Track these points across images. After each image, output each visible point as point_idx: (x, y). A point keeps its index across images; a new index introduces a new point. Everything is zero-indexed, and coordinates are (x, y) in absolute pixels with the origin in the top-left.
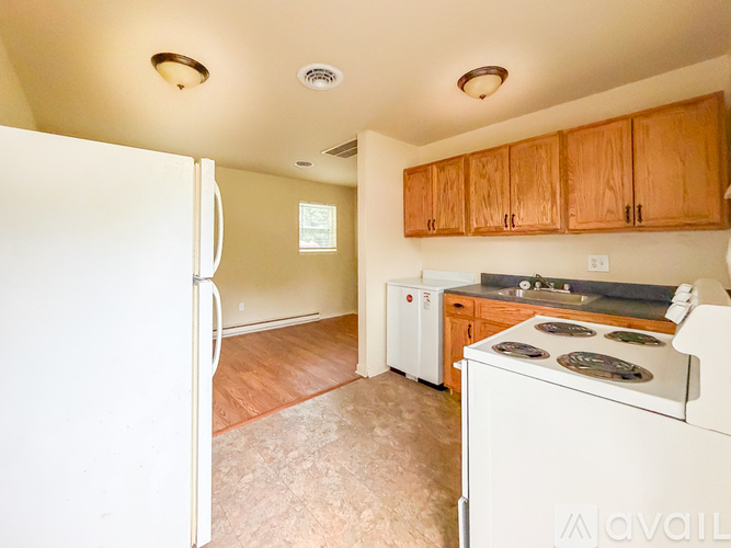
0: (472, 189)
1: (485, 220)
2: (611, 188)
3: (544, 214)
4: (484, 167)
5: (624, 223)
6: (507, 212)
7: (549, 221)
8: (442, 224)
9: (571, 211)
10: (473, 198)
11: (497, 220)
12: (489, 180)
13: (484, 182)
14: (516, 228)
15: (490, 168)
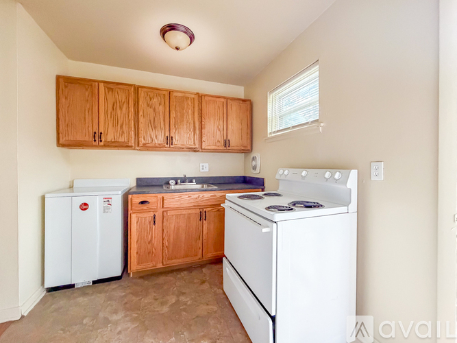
0: (141, 113)
1: (151, 138)
2: (219, 130)
3: (189, 138)
4: (151, 99)
5: (223, 148)
6: (167, 134)
7: (192, 143)
8: (110, 138)
9: (203, 139)
10: (141, 120)
11: (160, 139)
12: (154, 110)
13: (150, 111)
14: (173, 146)
15: (155, 101)
